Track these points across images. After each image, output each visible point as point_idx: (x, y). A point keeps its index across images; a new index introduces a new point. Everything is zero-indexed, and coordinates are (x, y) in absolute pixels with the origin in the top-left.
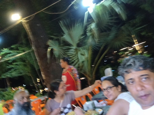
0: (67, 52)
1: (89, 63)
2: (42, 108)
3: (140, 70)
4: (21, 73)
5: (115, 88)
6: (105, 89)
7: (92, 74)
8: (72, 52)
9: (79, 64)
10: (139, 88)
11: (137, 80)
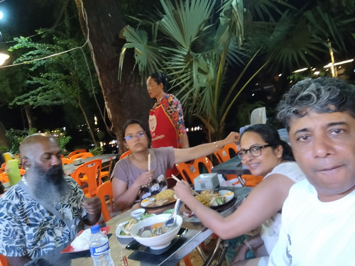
0: (167, 61)
1: (216, 94)
2: (104, 179)
3: (328, 110)
4: (58, 99)
5: (269, 149)
6: (246, 151)
7: (219, 119)
8: (178, 61)
9: (191, 94)
10: (321, 151)
11: (318, 133)
